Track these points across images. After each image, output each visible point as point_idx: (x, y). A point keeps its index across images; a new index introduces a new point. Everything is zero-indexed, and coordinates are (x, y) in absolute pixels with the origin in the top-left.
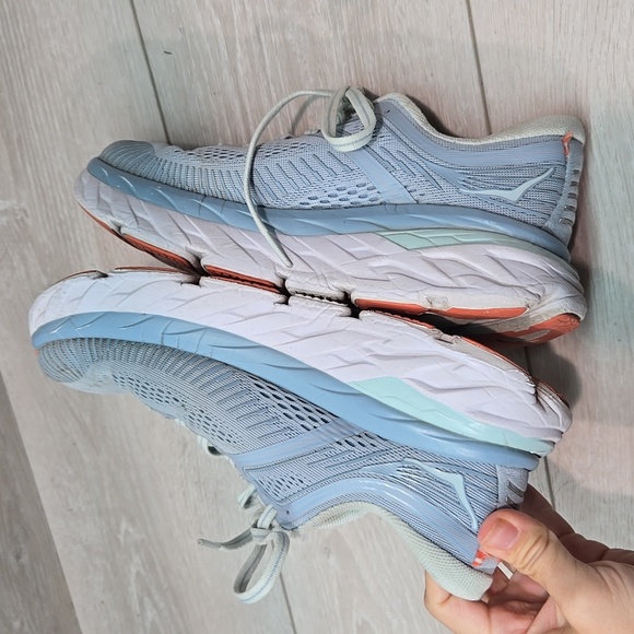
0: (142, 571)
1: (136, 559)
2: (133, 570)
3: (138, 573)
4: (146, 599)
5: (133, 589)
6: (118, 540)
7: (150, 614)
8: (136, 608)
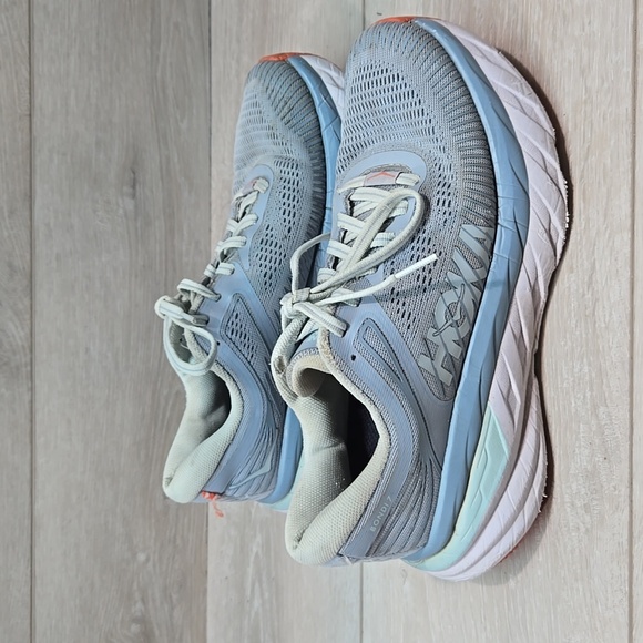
0: (260, 552)
1: (259, 539)
2: (255, 549)
3: (257, 553)
4: (257, 585)
5: (250, 570)
6: (250, 513)
7: (257, 603)
8: (248, 592)
